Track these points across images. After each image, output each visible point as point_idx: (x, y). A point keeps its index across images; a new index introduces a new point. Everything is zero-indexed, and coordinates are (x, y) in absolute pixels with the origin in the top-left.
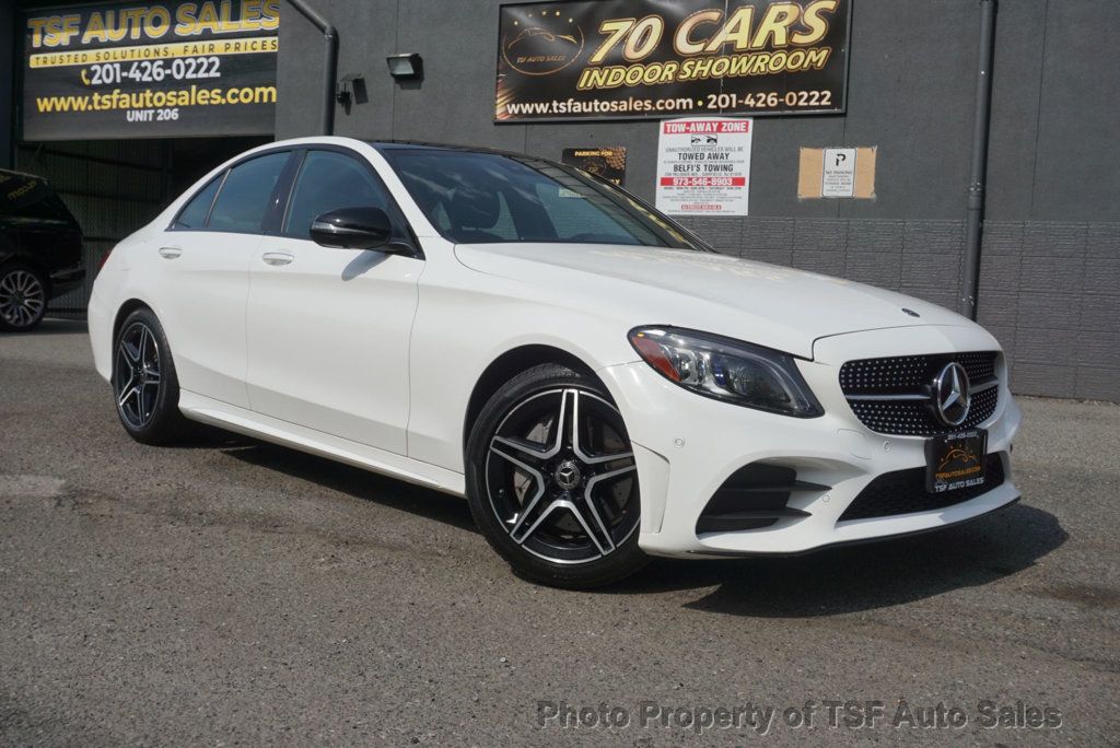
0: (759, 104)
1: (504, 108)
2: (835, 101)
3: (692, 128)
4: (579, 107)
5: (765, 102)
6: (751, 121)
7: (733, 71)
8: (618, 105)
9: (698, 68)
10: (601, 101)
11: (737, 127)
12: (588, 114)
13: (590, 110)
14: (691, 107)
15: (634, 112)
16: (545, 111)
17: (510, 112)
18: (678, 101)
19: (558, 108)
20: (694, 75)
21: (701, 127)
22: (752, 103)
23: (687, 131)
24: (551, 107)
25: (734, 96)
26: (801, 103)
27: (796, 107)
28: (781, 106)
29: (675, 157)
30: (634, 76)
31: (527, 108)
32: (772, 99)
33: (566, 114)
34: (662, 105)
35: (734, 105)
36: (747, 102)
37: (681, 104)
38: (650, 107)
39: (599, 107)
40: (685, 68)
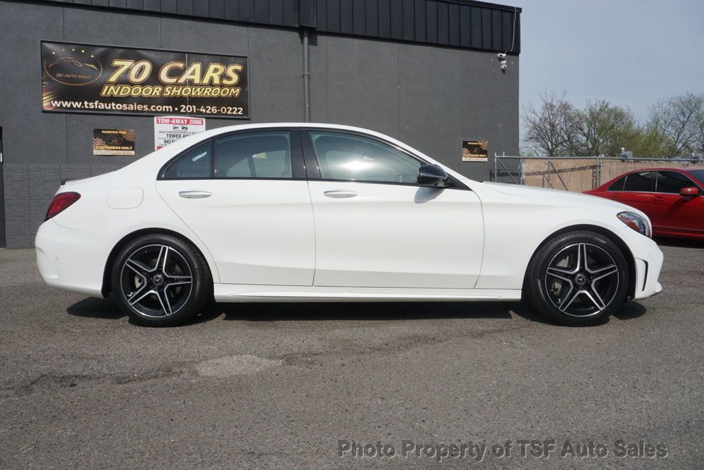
0: (208, 112)
1: (47, 103)
2: (245, 112)
3: (174, 121)
4: (102, 106)
5: (211, 110)
6: (204, 120)
7: (193, 94)
8: (128, 106)
9: (174, 91)
10: (116, 103)
11: (197, 122)
12: (108, 110)
13: (109, 108)
14: (171, 110)
15: (137, 111)
16: (79, 106)
17: (54, 105)
18: (164, 107)
19: (88, 105)
20: (172, 94)
21: (178, 121)
22: (204, 111)
23: (170, 123)
24: (83, 104)
25: (194, 107)
26: (229, 113)
27: (226, 114)
28: (219, 113)
29: (165, 136)
30: (136, 91)
31: (66, 104)
32: (214, 110)
33: (94, 109)
34: (154, 108)
35: (195, 111)
36: (201, 110)
37: (166, 109)
38: (147, 109)
39: (115, 106)
40: (167, 90)
